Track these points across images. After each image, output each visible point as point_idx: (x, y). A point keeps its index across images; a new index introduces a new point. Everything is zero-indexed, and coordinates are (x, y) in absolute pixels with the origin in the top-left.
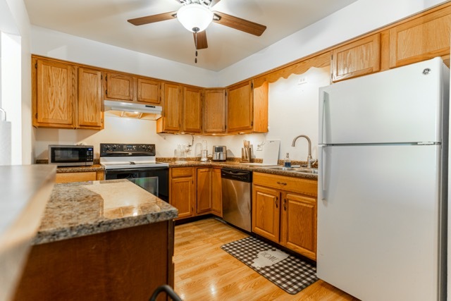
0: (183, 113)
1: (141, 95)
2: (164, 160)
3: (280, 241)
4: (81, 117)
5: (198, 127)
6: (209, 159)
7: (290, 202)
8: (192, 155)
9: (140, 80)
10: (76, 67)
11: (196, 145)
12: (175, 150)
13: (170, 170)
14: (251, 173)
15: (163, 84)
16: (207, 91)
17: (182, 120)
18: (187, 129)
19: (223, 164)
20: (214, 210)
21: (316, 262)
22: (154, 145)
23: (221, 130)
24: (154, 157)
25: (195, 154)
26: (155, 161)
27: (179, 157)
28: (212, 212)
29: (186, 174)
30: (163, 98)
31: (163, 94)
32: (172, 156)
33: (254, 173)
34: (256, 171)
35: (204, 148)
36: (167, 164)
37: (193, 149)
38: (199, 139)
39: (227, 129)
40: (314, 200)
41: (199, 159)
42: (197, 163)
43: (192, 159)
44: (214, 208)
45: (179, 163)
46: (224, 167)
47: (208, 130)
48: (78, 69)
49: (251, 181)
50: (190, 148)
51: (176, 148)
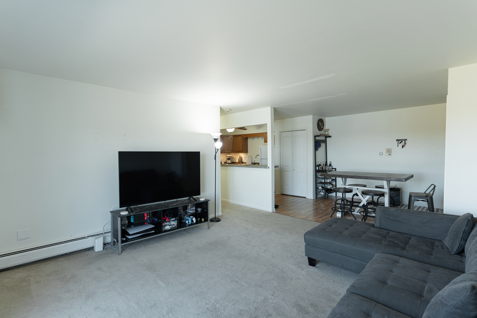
23: (230, 152)
39: (233, 151)
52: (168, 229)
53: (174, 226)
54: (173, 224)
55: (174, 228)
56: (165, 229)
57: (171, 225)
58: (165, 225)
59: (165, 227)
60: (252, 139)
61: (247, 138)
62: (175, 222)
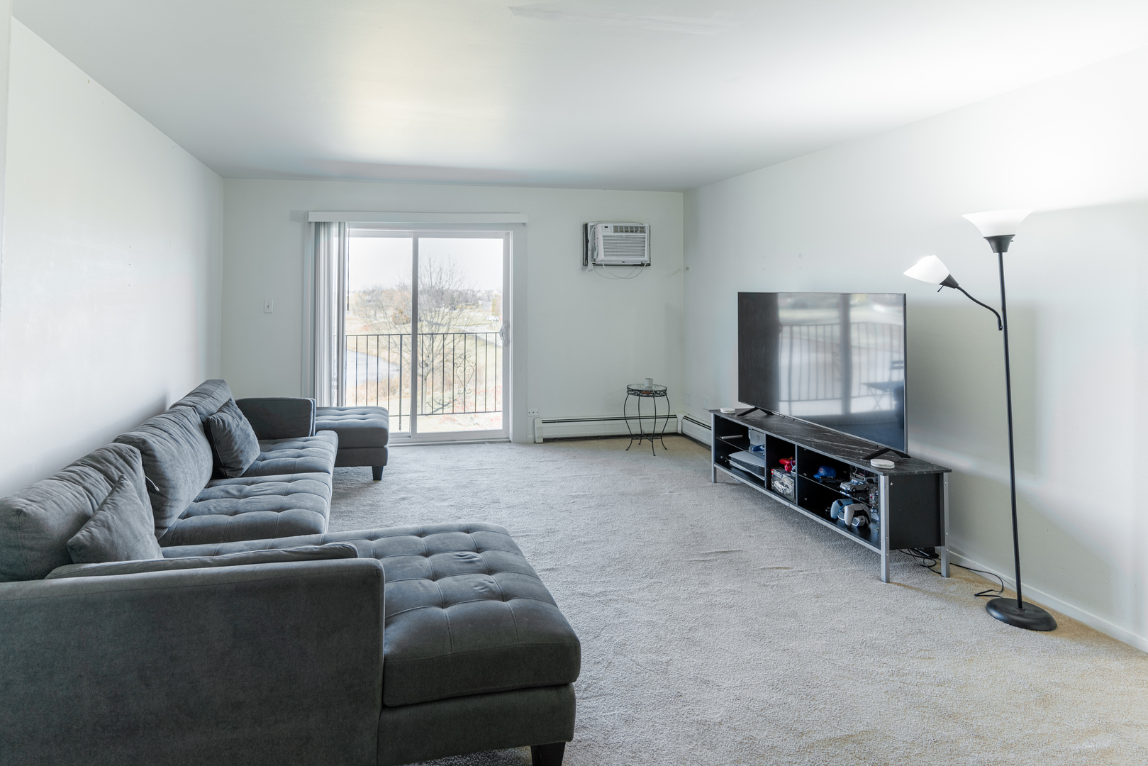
52: (779, 490)
53: (787, 492)
54: (786, 483)
55: (788, 497)
56: (775, 485)
57: (783, 484)
58: (775, 476)
59: (775, 482)
62: (790, 481)
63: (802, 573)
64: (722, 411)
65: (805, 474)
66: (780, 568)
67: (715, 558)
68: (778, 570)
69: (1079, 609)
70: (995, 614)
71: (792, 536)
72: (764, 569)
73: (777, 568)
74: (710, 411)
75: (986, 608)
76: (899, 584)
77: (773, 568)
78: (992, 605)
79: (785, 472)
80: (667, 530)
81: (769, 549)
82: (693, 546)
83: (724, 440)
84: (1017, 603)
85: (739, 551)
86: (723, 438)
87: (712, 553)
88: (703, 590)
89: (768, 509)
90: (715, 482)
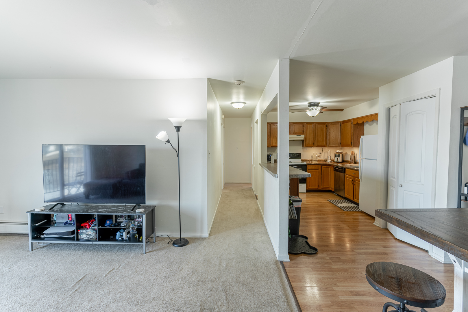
0: (315, 137)
1: (295, 131)
2: (305, 161)
3: (353, 199)
4: (272, 144)
5: (324, 143)
6: (332, 161)
7: (357, 182)
8: (322, 158)
9: (294, 124)
10: (270, 124)
11: (325, 153)
12: (312, 156)
13: (307, 166)
14: (345, 169)
15: (305, 124)
16: (330, 124)
17: (315, 141)
18: (317, 145)
19: (336, 164)
20: (331, 188)
21: (359, 204)
22: (300, 154)
23: (337, 145)
24: (301, 159)
25: (324, 158)
26: (301, 161)
27: (314, 159)
28: (330, 189)
29: (315, 168)
30: (305, 131)
31: (305, 129)
32: (310, 159)
33: (346, 169)
34: (349, 168)
35: (329, 155)
36: (305, 163)
37: (322, 155)
38: (326, 149)
39: (341, 145)
40: (359, 182)
41: (326, 161)
42: (324, 163)
43: (322, 161)
44: (331, 187)
45: (313, 162)
46: (335, 166)
47: (330, 145)
48: (271, 125)
49: (345, 173)
50: (321, 155)
51: (312, 155)
52: (85, 238)
53: (91, 237)
54: (90, 234)
55: (92, 239)
56: (81, 237)
57: (87, 235)
58: (81, 233)
59: (81, 236)
60: (370, 125)
61: (363, 124)
62: (92, 232)
63: (120, 267)
64: (36, 210)
65: (101, 226)
66: (111, 271)
67: (80, 285)
68: (112, 272)
69: (188, 234)
70: (176, 246)
71: (99, 255)
72: (106, 275)
73: (110, 272)
74: (27, 212)
75: (173, 244)
76: (149, 252)
77: (109, 273)
78: (174, 244)
79: (87, 229)
80: (35, 289)
81: (97, 266)
82: (61, 287)
83: (38, 225)
84: (180, 240)
85: (86, 275)
86: (37, 225)
87: (75, 284)
88: (94, 304)
89: (75, 249)
90: (32, 250)
